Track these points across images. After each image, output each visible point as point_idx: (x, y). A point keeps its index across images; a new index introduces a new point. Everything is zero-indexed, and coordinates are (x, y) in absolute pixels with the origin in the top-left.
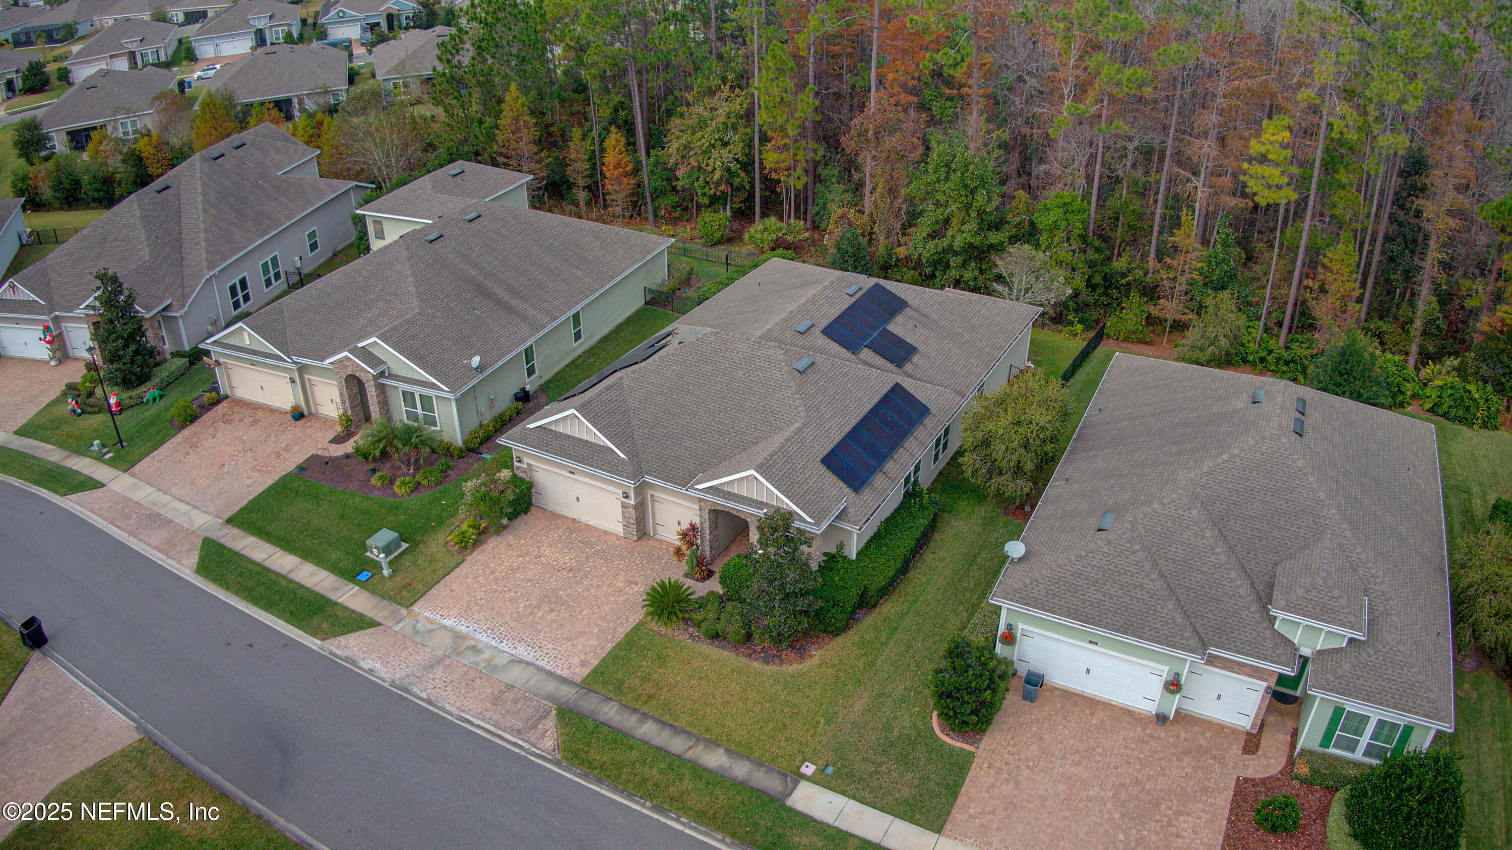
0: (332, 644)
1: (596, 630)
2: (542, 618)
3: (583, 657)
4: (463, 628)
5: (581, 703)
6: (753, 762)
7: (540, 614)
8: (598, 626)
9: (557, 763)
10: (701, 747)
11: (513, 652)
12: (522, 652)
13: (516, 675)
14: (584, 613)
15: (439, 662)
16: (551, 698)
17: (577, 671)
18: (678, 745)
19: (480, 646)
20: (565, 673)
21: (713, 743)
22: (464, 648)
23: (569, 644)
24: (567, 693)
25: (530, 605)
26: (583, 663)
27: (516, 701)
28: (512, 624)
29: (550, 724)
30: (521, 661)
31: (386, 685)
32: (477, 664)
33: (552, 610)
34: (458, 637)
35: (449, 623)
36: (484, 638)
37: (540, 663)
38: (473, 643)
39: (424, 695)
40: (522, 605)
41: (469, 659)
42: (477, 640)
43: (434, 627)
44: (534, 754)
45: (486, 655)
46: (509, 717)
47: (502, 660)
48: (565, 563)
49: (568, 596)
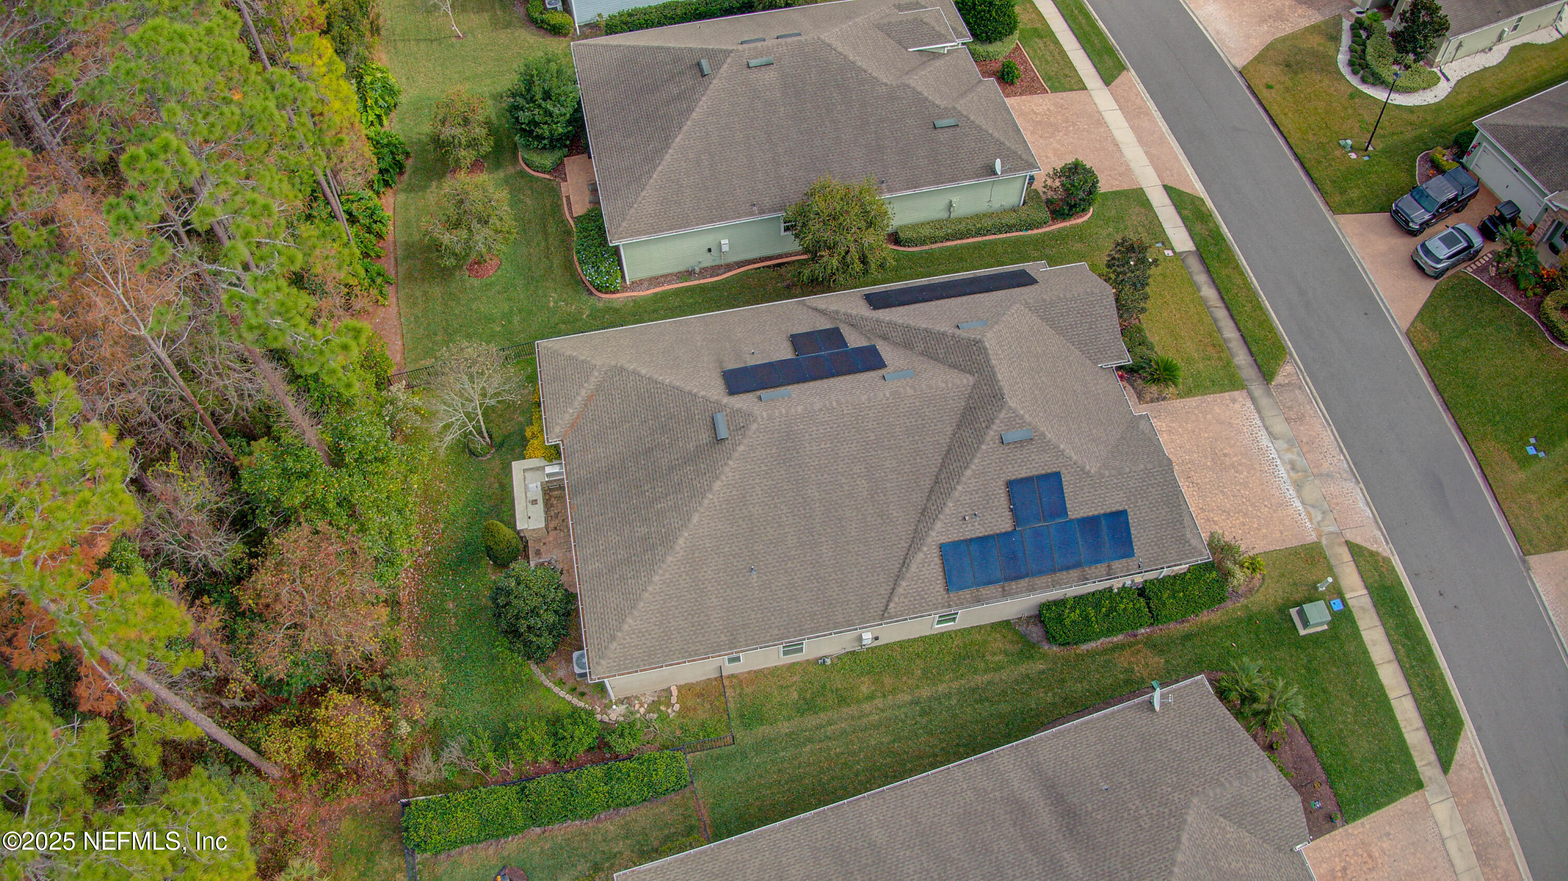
0: (1384, 549)
1: (1209, 417)
2: (1236, 455)
3: (1231, 405)
4: (1291, 492)
5: (1254, 377)
6: (1191, 276)
7: (1234, 459)
8: (1205, 418)
9: (1291, 355)
10: (1210, 303)
11: (1270, 445)
12: (1265, 441)
13: (1279, 426)
14: (1206, 435)
15: (1321, 475)
16: (1269, 393)
17: (1241, 399)
18: (1221, 314)
19: (1289, 467)
20: (1249, 403)
21: (1203, 301)
22: (1300, 474)
23: (1232, 421)
24: (1257, 389)
25: (1237, 472)
26: (1234, 401)
27: (1290, 408)
28: (1258, 467)
29: (1279, 379)
30: (1270, 433)
31: (1362, 485)
32: (1298, 454)
33: (1225, 455)
34: (1298, 487)
35: (1297, 504)
36: (1282, 471)
37: (1259, 423)
38: (1292, 474)
39: (1342, 458)
40: (1242, 476)
41: (1301, 463)
42: (1288, 473)
43: (1310, 509)
44: (1301, 371)
45: (1289, 456)
46: (1300, 401)
47: (1282, 444)
48: (1188, 487)
49: (1206, 458)
